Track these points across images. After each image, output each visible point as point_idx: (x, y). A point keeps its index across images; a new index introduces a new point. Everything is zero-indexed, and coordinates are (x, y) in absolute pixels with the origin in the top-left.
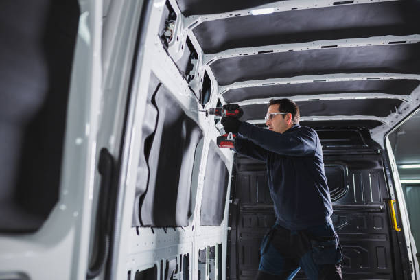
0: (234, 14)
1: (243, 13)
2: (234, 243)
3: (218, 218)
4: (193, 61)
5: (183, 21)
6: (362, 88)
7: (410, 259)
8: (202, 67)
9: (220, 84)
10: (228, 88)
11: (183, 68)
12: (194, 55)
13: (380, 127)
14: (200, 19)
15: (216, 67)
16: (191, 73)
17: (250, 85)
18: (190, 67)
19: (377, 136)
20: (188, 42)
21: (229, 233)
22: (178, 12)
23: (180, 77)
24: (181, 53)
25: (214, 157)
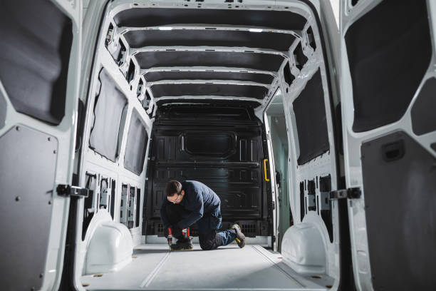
0: (148, 28)
1: (154, 28)
2: (150, 192)
3: (138, 169)
4: (123, 53)
5: (117, 30)
6: (240, 78)
7: (274, 200)
8: (129, 56)
9: (142, 68)
10: (147, 71)
11: (116, 58)
12: (123, 48)
13: (259, 107)
14: (128, 29)
15: (138, 57)
16: (121, 60)
17: (162, 70)
18: (120, 56)
19: (258, 113)
20: (120, 41)
21: (146, 182)
22: (114, 25)
23: (114, 63)
24: (116, 48)
25: (136, 122)
